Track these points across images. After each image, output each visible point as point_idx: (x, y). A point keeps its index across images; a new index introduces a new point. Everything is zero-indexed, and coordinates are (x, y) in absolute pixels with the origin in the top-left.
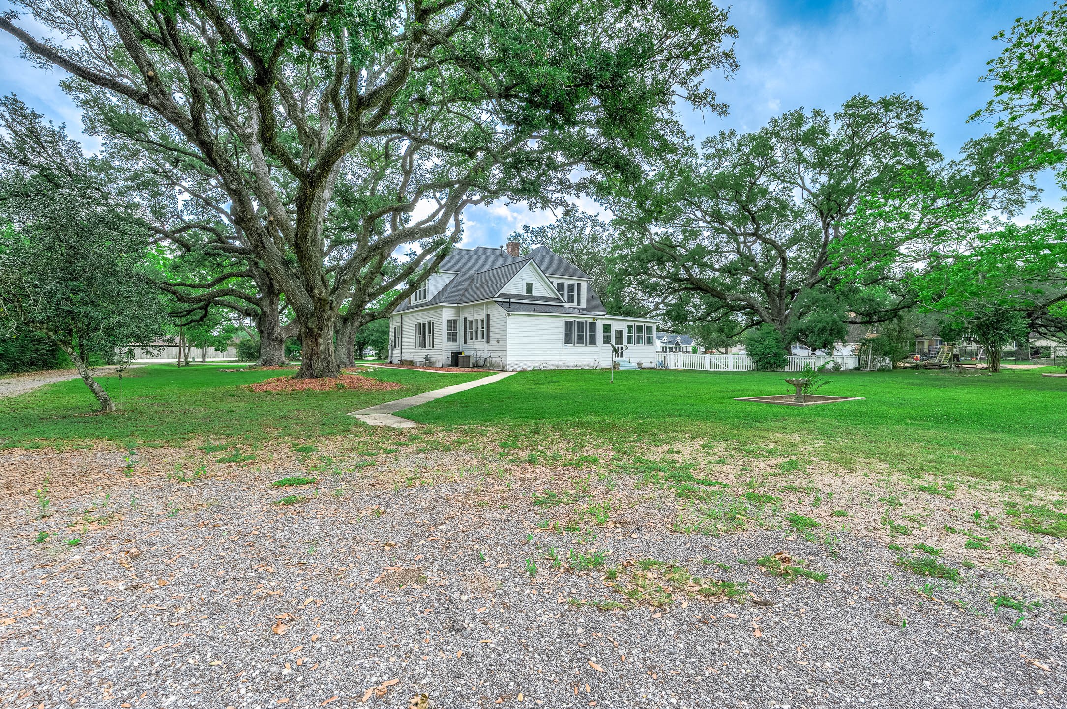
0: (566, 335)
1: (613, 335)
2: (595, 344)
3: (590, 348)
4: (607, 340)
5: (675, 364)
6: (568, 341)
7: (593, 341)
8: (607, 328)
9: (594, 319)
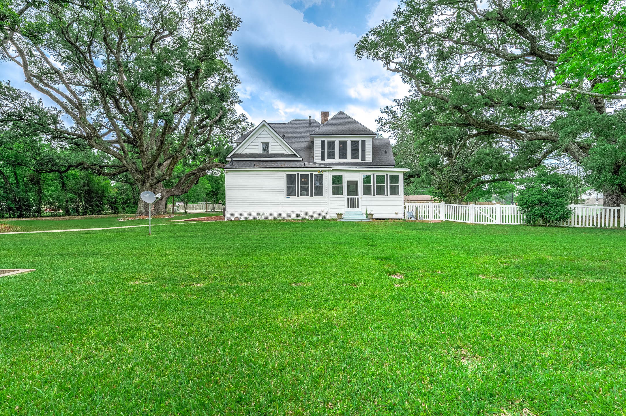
0: (288, 188)
1: (345, 186)
2: (323, 195)
3: (317, 200)
4: (337, 191)
5: (436, 216)
6: (290, 192)
7: (319, 191)
8: (337, 180)
9: (320, 171)
